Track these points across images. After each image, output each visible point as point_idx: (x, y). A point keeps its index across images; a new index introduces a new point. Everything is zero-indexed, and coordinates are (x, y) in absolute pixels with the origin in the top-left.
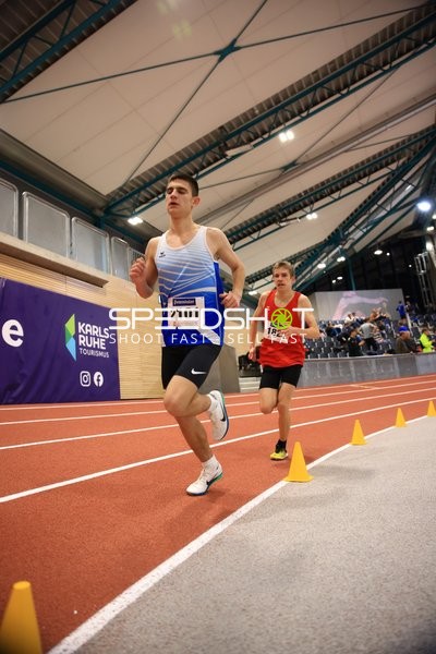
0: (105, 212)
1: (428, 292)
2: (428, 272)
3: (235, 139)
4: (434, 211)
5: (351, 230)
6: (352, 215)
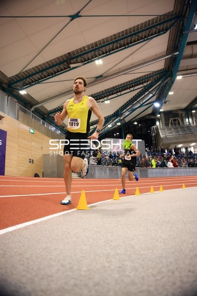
0: (8, 86)
1: (156, 143)
2: (156, 134)
3: (75, 60)
4: (160, 108)
5: (124, 111)
6: (125, 104)
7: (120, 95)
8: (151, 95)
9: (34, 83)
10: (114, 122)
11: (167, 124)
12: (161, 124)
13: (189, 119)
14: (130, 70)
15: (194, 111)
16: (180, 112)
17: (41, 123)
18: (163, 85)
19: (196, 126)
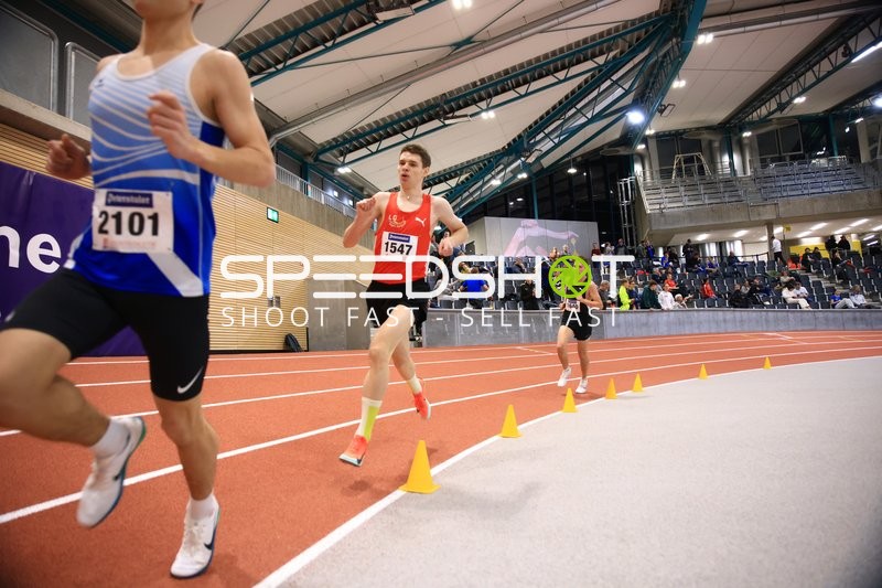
1: (631, 229)
2: (633, 203)
4: (647, 124)
5: (538, 138)
6: (542, 118)
7: (527, 94)
8: (619, 91)
9: (273, 70)
10: (509, 169)
11: (665, 174)
12: (648, 174)
13: (731, 157)
14: (556, 21)
15: (747, 134)
16: (706, 136)
17: (297, 186)
18: (656, 61)
19: (754, 179)
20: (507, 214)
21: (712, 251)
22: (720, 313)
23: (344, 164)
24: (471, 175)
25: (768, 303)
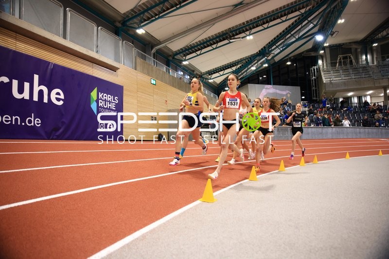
0: (122, 24)
1: (316, 90)
2: (317, 78)
4: (325, 41)
5: (273, 48)
6: (275, 39)
7: (268, 28)
8: (311, 25)
9: (154, 18)
10: (259, 62)
11: (333, 64)
12: (325, 64)
13: (366, 56)
15: (375, 45)
16: (354, 46)
17: (165, 70)
18: (330, 11)
19: (378, 66)
20: (259, 82)
21: (355, 100)
22: (358, 129)
23: (185, 60)
24: (242, 65)
25: (382, 125)
